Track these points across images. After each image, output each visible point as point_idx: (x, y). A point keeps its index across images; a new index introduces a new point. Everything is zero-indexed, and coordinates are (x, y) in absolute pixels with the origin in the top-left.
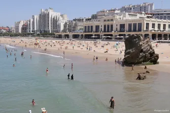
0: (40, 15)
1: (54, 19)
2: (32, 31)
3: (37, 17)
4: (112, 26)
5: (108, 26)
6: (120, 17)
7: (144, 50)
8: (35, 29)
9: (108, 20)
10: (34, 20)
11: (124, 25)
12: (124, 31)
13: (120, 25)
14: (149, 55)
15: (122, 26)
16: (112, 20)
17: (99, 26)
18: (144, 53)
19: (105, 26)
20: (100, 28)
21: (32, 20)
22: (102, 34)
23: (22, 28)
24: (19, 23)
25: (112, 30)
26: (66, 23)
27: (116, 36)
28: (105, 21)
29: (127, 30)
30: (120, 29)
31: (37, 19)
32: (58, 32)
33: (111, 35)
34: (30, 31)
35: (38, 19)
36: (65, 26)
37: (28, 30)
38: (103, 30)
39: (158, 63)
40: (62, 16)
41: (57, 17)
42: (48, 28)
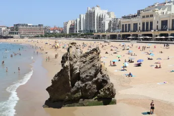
0: (87, 14)
1: (100, 17)
2: (79, 31)
3: (83, 16)
4: (151, 23)
5: (147, 23)
6: (163, 11)
7: (83, 76)
8: (82, 29)
9: (148, 16)
10: (80, 19)
11: (167, 21)
12: (166, 30)
13: (162, 21)
14: (95, 86)
15: (164, 23)
16: (152, 16)
17: (137, 24)
18: (83, 81)
19: (143, 24)
20: (138, 26)
21: (78, 20)
22: (140, 33)
23: (70, 28)
24: (67, 23)
25: (151, 28)
26: (110, 21)
27: (157, 36)
28: (144, 17)
29: (171, 28)
30: (162, 27)
31: (83, 18)
32: (103, 32)
33: (151, 35)
34: (77, 31)
35: (85, 18)
36: (110, 25)
37: (75, 30)
38: (141, 29)
39: (114, 103)
40: (108, 13)
41: (102, 15)
42: (94, 28)
